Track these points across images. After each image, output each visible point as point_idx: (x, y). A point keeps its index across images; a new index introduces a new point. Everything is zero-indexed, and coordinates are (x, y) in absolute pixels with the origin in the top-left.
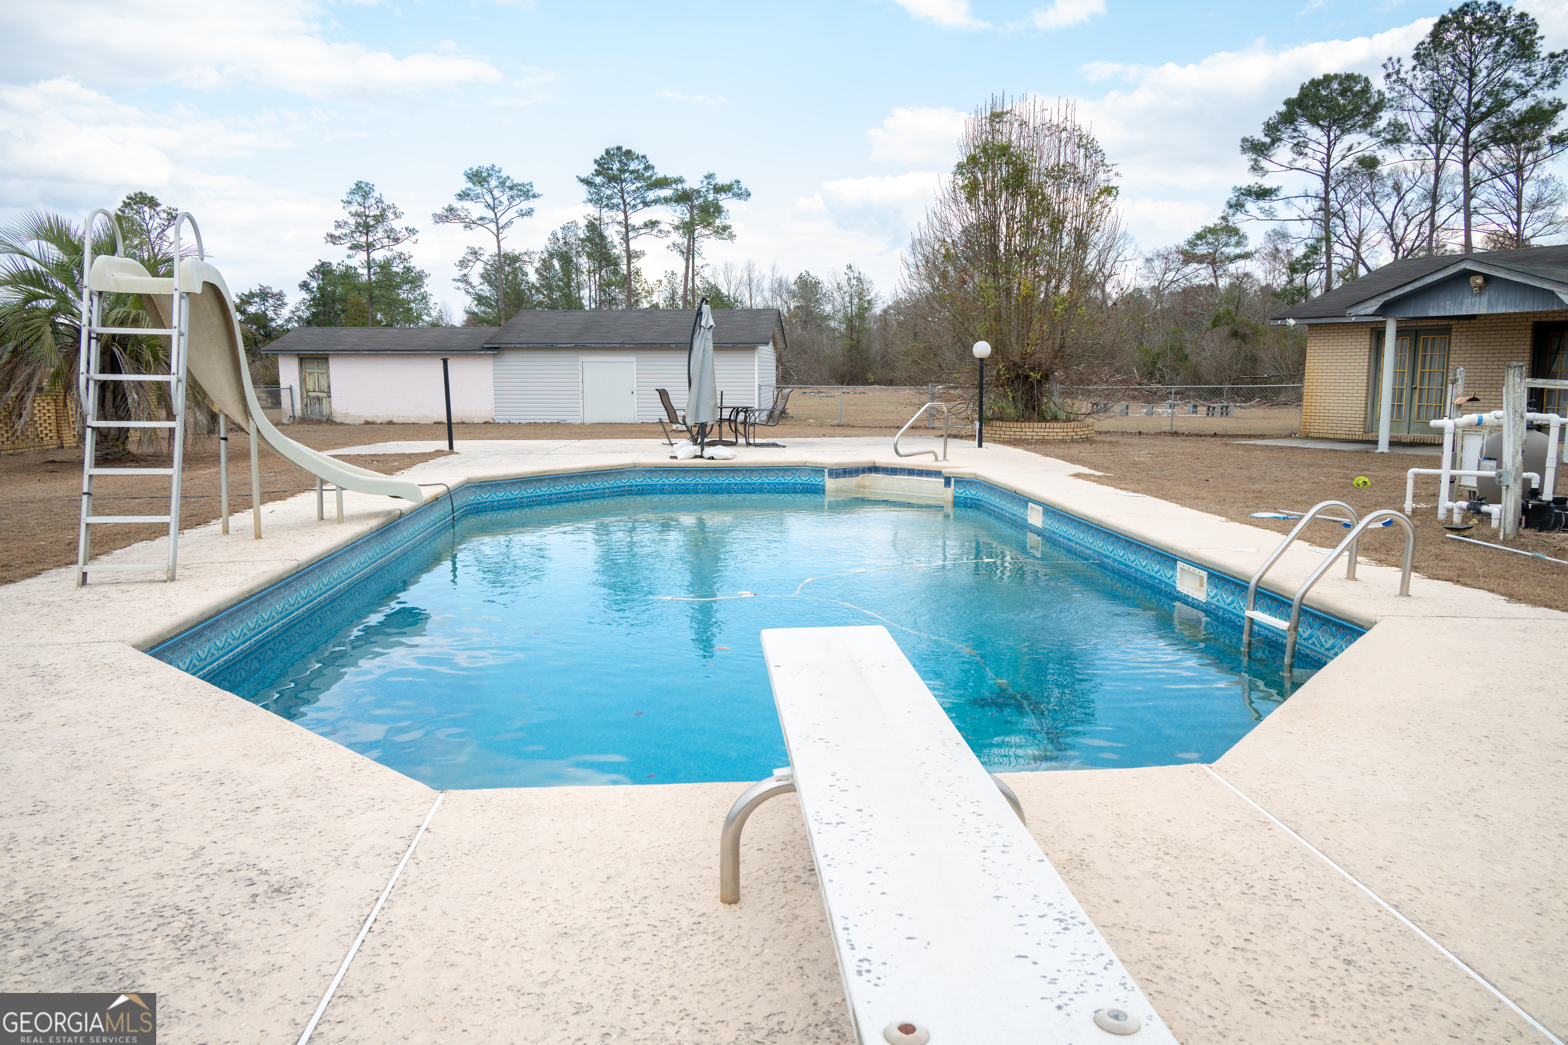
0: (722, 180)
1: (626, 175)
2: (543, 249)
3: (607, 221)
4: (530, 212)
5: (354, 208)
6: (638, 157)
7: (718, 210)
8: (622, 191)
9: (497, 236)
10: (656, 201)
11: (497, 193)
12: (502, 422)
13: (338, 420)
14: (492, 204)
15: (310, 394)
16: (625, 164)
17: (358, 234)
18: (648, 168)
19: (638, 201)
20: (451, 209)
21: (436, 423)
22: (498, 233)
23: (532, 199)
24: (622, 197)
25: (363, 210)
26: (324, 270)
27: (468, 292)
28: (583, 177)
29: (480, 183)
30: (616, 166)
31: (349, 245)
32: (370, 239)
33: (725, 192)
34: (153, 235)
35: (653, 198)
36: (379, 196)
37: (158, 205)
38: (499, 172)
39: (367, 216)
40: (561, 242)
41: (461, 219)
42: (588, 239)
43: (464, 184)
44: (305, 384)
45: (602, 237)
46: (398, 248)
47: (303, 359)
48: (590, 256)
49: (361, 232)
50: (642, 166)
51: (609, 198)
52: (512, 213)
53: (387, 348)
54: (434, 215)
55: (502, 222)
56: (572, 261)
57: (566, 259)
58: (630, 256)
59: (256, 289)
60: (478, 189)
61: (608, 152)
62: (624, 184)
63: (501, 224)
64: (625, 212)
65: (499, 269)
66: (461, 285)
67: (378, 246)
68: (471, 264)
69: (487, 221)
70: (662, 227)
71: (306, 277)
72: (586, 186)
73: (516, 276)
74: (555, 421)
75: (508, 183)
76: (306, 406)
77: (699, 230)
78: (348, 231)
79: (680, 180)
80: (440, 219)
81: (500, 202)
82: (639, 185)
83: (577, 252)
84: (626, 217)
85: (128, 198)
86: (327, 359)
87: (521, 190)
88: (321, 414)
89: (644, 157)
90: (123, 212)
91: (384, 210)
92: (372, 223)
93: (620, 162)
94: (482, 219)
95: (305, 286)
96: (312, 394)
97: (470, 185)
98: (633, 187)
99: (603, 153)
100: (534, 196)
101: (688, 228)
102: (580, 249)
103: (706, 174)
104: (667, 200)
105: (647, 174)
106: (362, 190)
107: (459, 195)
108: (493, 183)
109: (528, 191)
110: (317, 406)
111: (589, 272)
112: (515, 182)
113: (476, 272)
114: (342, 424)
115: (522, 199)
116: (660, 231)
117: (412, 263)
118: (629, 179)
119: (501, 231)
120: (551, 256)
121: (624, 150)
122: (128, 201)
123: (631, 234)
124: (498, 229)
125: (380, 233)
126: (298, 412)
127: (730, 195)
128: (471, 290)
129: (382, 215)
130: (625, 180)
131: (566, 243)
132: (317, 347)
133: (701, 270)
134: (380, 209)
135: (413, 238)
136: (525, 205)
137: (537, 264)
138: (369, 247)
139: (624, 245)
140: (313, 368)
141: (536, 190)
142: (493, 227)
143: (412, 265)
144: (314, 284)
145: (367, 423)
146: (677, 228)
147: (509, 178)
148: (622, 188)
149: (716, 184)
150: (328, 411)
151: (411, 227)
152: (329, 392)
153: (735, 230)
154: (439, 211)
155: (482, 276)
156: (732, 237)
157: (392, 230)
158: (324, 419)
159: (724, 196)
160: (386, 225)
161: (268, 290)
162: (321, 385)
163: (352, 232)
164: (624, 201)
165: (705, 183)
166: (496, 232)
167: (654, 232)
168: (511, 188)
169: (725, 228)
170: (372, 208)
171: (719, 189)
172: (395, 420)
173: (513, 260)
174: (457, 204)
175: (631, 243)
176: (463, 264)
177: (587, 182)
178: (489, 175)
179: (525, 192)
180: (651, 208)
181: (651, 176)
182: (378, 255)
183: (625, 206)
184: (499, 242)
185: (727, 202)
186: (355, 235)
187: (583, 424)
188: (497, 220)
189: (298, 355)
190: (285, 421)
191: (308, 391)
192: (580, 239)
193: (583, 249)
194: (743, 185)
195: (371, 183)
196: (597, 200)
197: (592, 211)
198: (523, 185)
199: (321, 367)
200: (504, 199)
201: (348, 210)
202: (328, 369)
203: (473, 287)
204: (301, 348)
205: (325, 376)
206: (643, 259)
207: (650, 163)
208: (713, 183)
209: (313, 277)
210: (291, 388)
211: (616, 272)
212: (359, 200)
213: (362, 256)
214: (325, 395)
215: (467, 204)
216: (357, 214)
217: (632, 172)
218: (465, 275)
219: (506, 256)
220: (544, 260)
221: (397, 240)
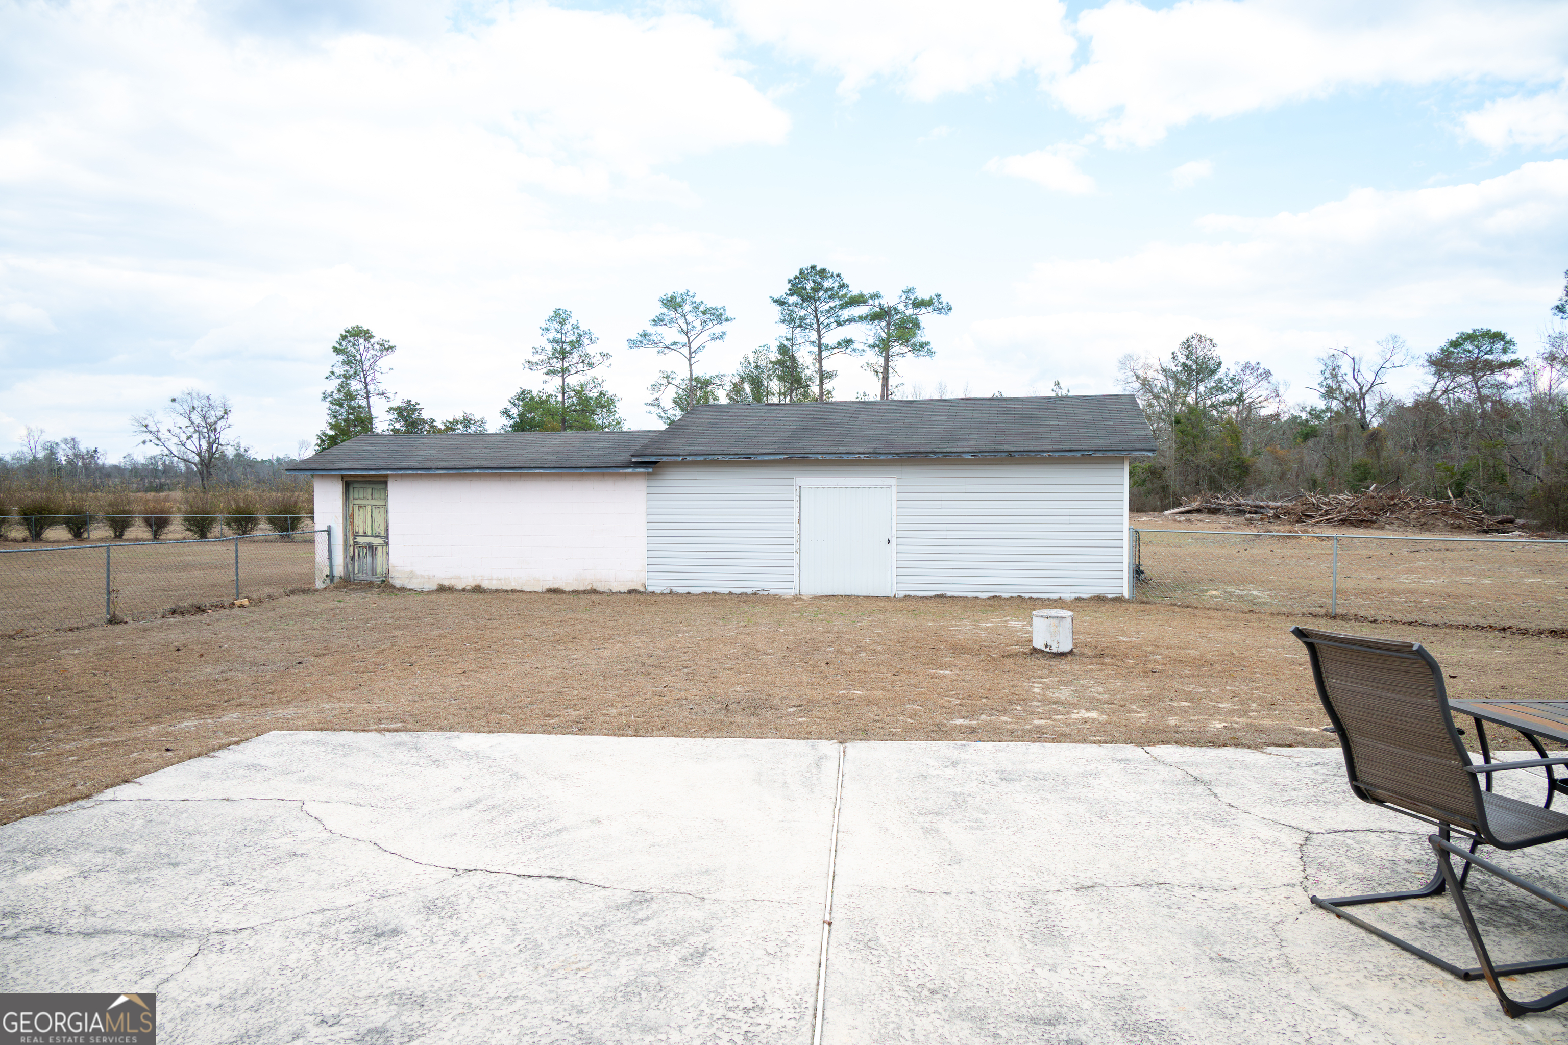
0: (923, 294)
1: (821, 293)
2: (735, 372)
3: (799, 341)
4: (722, 336)
5: (552, 335)
6: (832, 276)
7: (916, 325)
8: (816, 310)
9: (690, 360)
10: (850, 321)
11: (690, 318)
12: (658, 590)
13: (398, 583)
14: (685, 329)
15: (359, 539)
16: (819, 283)
17: (555, 360)
18: (842, 286)
19: (832, 320)
20: (645, 335)
21: (550, 591)
22: (691, 358)
23: (724, 323)
24: (816, 317)
25: (559, 336)
26: (523, 396)
27: (660, 417)
28: (776, 298)
29: (675, 308)
30: (810, 285)
31: (545, 370)
32: (566, 365)
33: (925, 306)
34: (367, 365)
35: (847, 318)
36: (575, 323)
37: (371, 337)
38: (693, 297)
39: (564, 342)
40: (753, 365)
41: (655, 345)
42: (780, 362)
43: (658, 309)
44: (353, 523)
45: (793, 359)
46: (592, 373)
47: (350, 484)
48: (780, 378)
49: (557, 358)
50: (836, 285)
51: (802, 319)
52: (705, 336)
53: (475, 464)
54: (629, 341)
55: (694, 346)
56: (763, 385)
57: (756, 383)
58: (823, 376)
59: (459, 416)
60: (672, 314)
61: (801, 272)
62: (818, 303)
63: (693, 348)
64: (819, 331)
65: (691, 391)
66: (654, 409)
67: (573, 371)
68: (663, 388)
69: (680, 346)
70: (855, 346)
71: (508, 405)
72: (779, 308)
73: (707, 400)
74: (749, 591)
75: (702, 308)
76: (353, 558)
77: (896, 348)
78: (545, 357)
79: (876, 296)
80: (633, 344)
81: (694, 327)
82: (832, 304)
83: (768, 376)
84: (819, 336)
85: (346, 331)
86: (386, 483)
87: (714, 314)
88: (374, 572)
89: (838, 275)
90: (340, 344)
91: (580, 335)
92: (568, 348)
93: (814, 281)
94: (675, 343)
95: (506, 412)
96: (362, 540)
97: (665, 310)
98: (827, 307)
99: (798, 273)
100: (727, 320)
101: (883, 346)
102: (771, 372)
103: (905, 288)
104: (861, 319)
105: (841, 293)
106: (560, 317)
107: (654, 321)
108: (687, 308)
109: (721, 314)
110: (369, 559)
111: (780, 394)
112: (708, 306)
113: (668, 397)
114: (403, 589)
115: (715, 322)
116: (854, 350)
117: (605, 387)
118: (823, 298)
119: (693, 355)
120: (742, 380)
121: (818, 269)
122: (344, 333)
123: (824, 354)
124: (690, 353)
125: (575, 357)
126: (339, 570)
127: (930, 309)
128: (663, 415)
129: (578, 341)
130: (819, 298)
131: (757, 367)
132: (369, 464)
133: (896, 390)
134: (576, 335)
135: (607, 363)
136: (718, 329)
137: (728, 387)
138: (564, 371)
139: (817, 365)
140: (363, 497)
141: (729, 314)
142: (685, 351)
143: (605, 389)
144: (514, 411)
145: (442, 589)
146: (874, 346)
147: (702, 302)
148: (815, 307)
149: (915, 299)
150: (385, 571)
151: (605, 352)
152: (387, 537)
153: (933, 346)
154: (634, 337)
155: (675, 402)
156: (931, 353)
157: (587, 356)
158: (378, 581)
159: (923, 310)
160: (581, 351)
161: (470, 417)
162: (376, 525)
163: (550, 358)
164: (818, 320)
165: (904, 297)
166: (688, 357)
167: (848, 351)
168: (704, 313)
169: (922, 345)
170: (568, 334)
171: (918, 304)
172: (486, 585)
173: (705, 383)
174: (651, 329)
175: (824, 363)
176: (655, 387)
177: (781, 303)
178: (684, 301)
179: (718, 316)
180: (844, 327)
181: (846, 294)
182: (573, 381)
183: (819, 325)
184: (691, 365)
185: (926, 318)
186: (551, 361)
187: (798, 598)
188: (690, 344)
189: (342, 477)
190: (319, 584)
191: (356, 535)
192: (771, 362)
193: (774, 372)
194: (944, 299)
195: (568, 310)
196: (790, 320)
197: (784, 330)
198: (716, 309)
199: (376, 496)
200: (697, 324)
201: (546, 337)
202: (386, 500)
203: (665, 411)
204: (345, 466)
205: (382, 510)
206: (835, 379)
207: (845, 281)
208: (912, 298)
209: (514, 404)
210: (329, 531)
211: (806, 395)
212: (557, 327)
213: (557, 381)
214: (381, 541)
215: (661, 329)
216: (555, 341)
217: (828, 290)
218: (657, 399)
219: (697, 380)
220: (735, 385)
221: (591, 365)
